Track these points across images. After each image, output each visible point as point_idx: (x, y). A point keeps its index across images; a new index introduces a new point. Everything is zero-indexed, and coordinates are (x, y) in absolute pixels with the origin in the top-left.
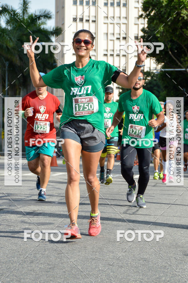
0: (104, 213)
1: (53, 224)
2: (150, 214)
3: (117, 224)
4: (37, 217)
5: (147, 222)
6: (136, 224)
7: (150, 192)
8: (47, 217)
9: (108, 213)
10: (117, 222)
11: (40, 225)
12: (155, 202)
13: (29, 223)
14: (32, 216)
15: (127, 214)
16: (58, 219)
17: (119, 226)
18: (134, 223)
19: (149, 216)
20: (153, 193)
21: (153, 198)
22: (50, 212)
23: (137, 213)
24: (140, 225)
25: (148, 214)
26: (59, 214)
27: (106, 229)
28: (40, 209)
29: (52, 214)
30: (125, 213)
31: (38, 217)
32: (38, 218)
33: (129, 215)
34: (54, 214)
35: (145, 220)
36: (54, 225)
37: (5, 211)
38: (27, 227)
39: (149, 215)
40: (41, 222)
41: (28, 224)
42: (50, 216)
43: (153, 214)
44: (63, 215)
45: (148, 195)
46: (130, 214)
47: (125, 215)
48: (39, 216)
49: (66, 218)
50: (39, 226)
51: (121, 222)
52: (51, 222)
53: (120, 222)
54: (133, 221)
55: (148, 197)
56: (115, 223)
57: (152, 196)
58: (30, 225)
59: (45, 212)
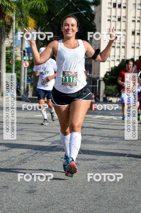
0: (136, 151)
9: (139, 151)
11: (86, 161)
22: (92, 150)
26: (101, 151)
28: (85, 147)
29: (95, 151)
34: (96, 151)
36: (97, 161)
37: (57, 148)
44: (104, 152)
50: (85, 162)
52: (95, 158)
59: (89, 149)
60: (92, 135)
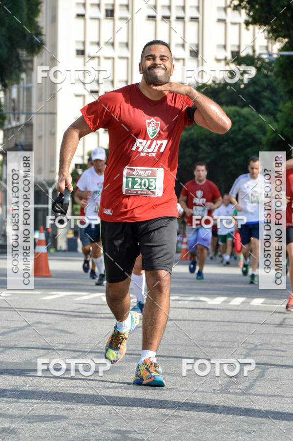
0: (177, 390)
1: (66, 418)
2: (282, 394)
3: (211, 418)
4: (25, 401)
5: (278, 413)
6: (254, 419)
7: (273, 341)
8: (49, 401)
9: (186, 391)
10: (212, 415)
11: (35, 422)
12: (287, 364)
13: (11, 417)
14: (14, 400)
15: (229, 393)
16: (74, 406)
17: (215, 423)
18: (249, 415)
19: (280, 398)
20: (282, 344)
21: (283, 354)
23: (251, 391)
24: (264, 420)
25: (276, 393)
26: (76, 394)
27: (188, 432)
30: (224, 391)
31: (29, 403)
32: (28, 405)
33: (233, 396)
34: (63, 394)
35: (273, 409)
36: (67, 421)
38: (6, 425)
39: (280, 396)
40: (37, 413)
41: (8, 420)
42: (56, 400)
43: (287, 395)
44: (85, 396)
45: (270, 347)
46: (236, 394)
47: (225, 395)
48: (30, 399)
49: (93, 403)
50: (35, 424)
51: (220, 413)
52: (61, 414)
53: (218, 414)
54: (247, 412)
55: (271, 353)
56: (205, 415)
57: (279, 348)
58: (12, 422)
59: (43, 389)
60: (48, 349)
